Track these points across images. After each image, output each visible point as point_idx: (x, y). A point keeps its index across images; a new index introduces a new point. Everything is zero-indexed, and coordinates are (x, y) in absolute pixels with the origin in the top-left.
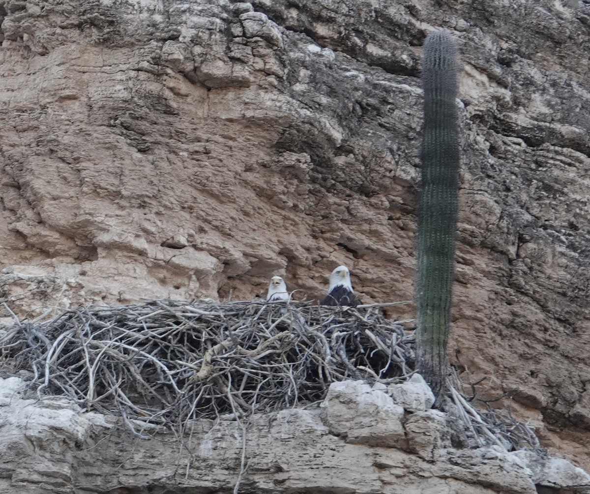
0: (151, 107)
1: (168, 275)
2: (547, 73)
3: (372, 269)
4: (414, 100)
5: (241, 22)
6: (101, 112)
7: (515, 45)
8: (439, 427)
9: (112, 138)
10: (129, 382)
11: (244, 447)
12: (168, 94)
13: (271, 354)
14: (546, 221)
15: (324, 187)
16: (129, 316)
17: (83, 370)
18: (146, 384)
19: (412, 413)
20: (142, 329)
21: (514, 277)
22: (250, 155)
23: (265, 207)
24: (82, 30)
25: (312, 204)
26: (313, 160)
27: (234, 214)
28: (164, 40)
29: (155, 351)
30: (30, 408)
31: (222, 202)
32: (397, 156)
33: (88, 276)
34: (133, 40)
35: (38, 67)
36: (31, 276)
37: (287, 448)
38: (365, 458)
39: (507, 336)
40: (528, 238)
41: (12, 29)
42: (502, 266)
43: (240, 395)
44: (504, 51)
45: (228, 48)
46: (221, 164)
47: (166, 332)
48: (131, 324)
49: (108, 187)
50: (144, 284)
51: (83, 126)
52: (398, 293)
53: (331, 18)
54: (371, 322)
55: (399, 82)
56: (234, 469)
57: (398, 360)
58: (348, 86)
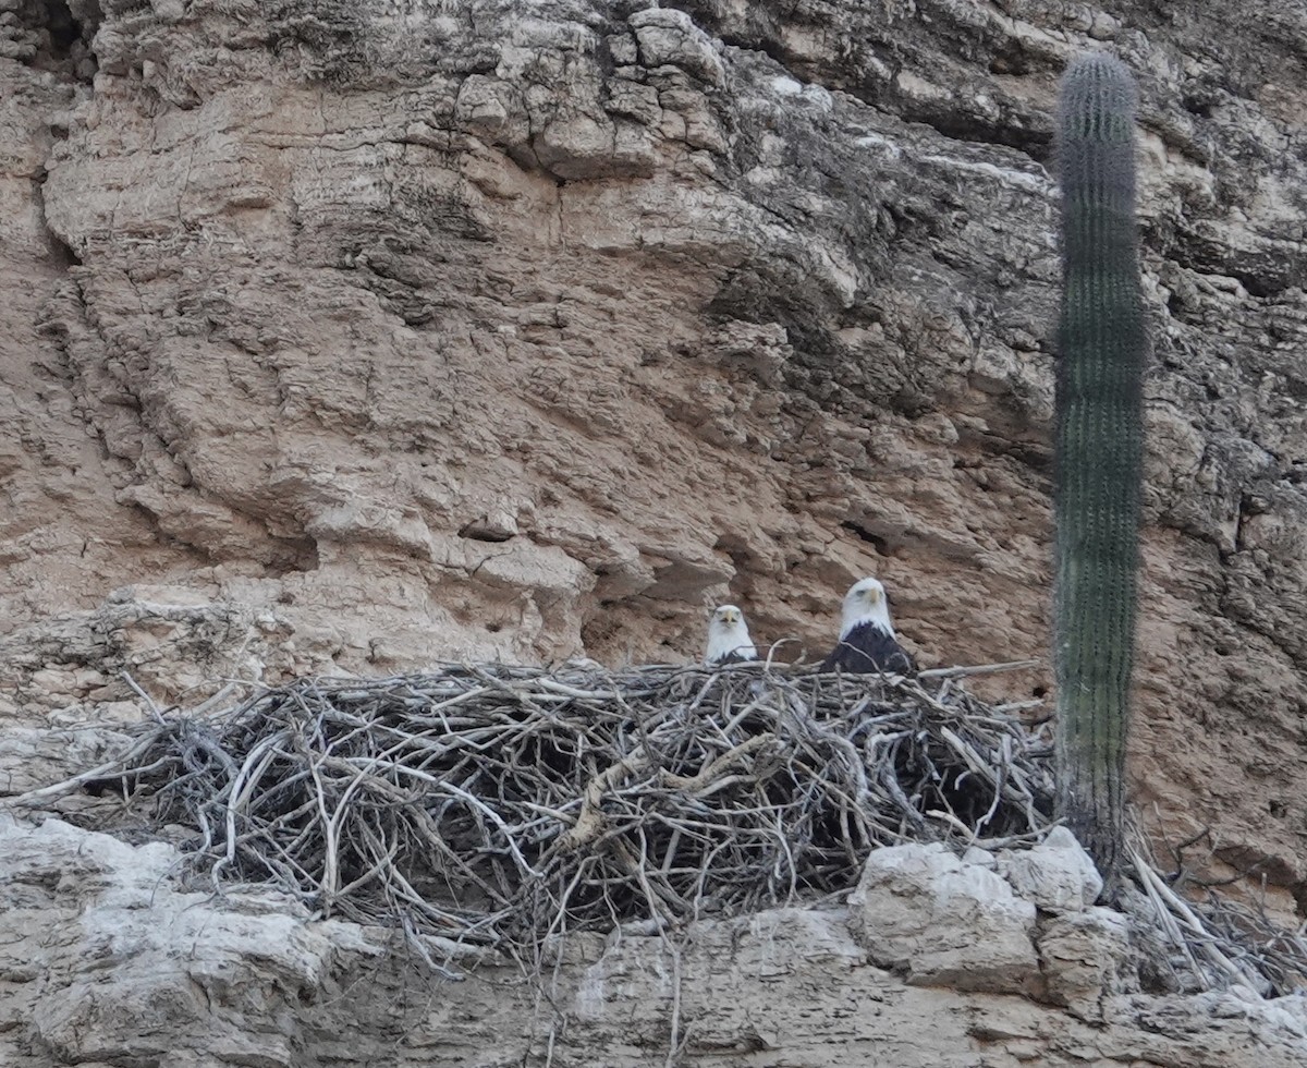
0: (434, 225)
1: (474, 601)
2: (1290, 129)
3: (919, 578)
4: (1009, 199)
5: (632, 31)
6: (324, 235)
7: (1217, 66)
8: (1114, 947)
9: (349, 295)
10: (415, 850)
11: (678, 994)
12: (471, 194)
13: (733, 786)
14: (1295, 462)
15: (817, 398)
16: (408, 701)
17: (310, 825)
18: (454, 856)
19: (1053, 915)
20: (440, 730)
21: (1233, 593)
22: (653, 328)
23: (686, 443)
24: (277, 54)
25: (789, 436)
26: (792, 339)
27: (618, 461)
28: (463, 74)
29: (471, 780)
30: (199, 914)
31: (591, 435)
32: (977, 327)
33: (297, 605)
34: (392, 75)
35: (177, 136)
36: (175, 608)
37: (774, 996)
38: (949, 1018)
39: (1217, 725)
40: (1262, 504)
41: (118, 50)
42: (1206, 568)
43: (664, 878)
44: (1194, 81)
45: (606, 91)
46: (590, 351)
47: (495, 736)
48: (414, 718)
49: (341, 405)
50: (423, 621)
51: (282, 268)
52: (976, 631)
53: (820, 15)
54: (951, 709)
55: (973, 158)
56: (655, 1045)
57: (1016, 794)
58: (866, 170)
